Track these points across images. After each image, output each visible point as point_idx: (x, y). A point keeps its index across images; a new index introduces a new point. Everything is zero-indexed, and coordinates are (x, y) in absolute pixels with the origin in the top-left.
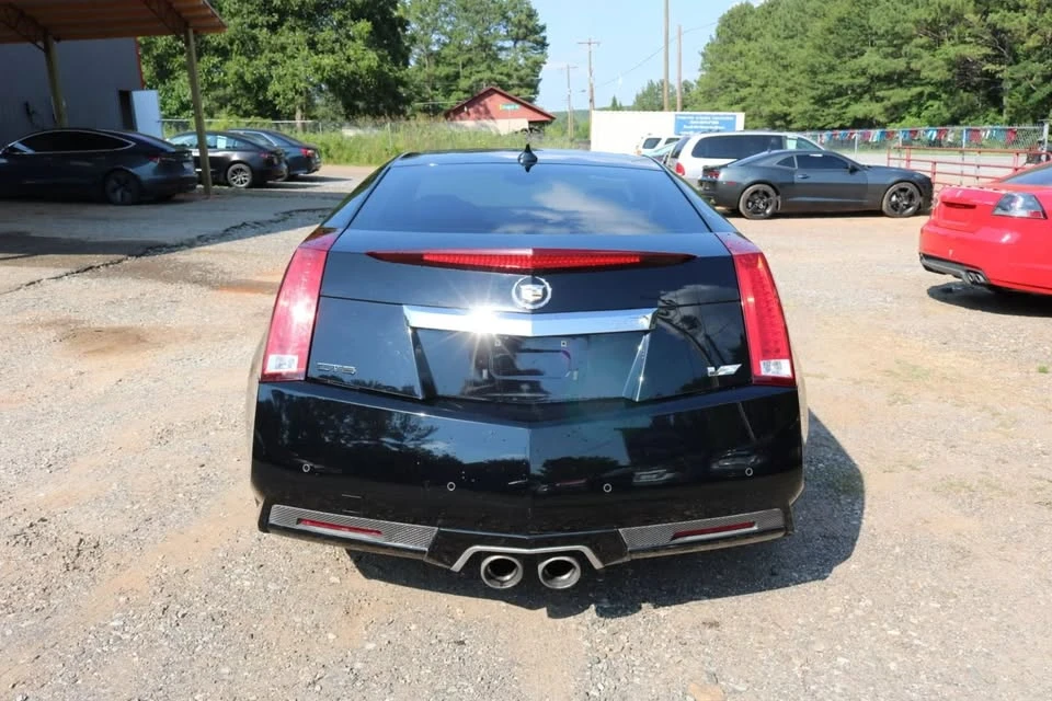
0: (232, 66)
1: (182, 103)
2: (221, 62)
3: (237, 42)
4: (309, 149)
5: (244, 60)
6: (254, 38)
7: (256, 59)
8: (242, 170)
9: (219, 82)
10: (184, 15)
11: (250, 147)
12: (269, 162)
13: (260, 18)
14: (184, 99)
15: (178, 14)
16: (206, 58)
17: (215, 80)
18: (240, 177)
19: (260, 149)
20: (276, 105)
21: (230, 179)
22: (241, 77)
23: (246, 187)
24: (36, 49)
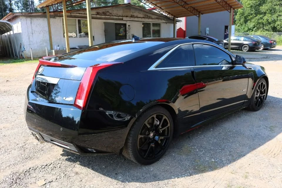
0: (265, 18)
1: (249, 28)
2: (263, 17)
3: (269, 10)
4: (272, 41)
5: (270, 15)
6: (275, 9)
7: (274, 15)
8: (246, 47)
9: (261, 22)
10: (230, 5)
11: (250, 40)
12: (255, 44)
13: (278, 2)
14: (249, 27)
15: (229, 4)
16: (258, 15)
17: (260, 22)
18: (245, 48)
19: (254, 40)
20: (277, 28)
21: (243, 49)
22: (268, 20)
23: (247, 51)
24: (197, 17)
